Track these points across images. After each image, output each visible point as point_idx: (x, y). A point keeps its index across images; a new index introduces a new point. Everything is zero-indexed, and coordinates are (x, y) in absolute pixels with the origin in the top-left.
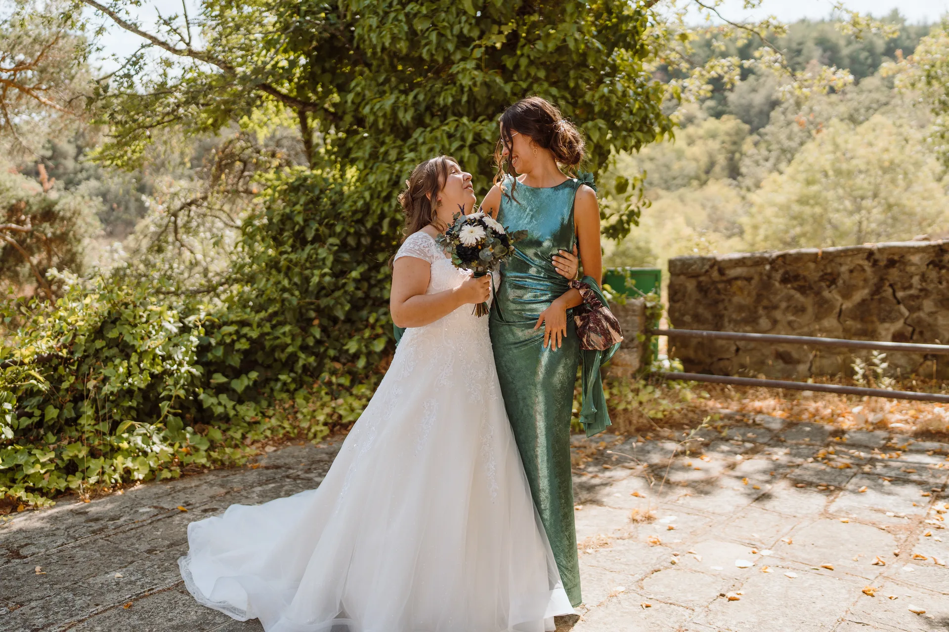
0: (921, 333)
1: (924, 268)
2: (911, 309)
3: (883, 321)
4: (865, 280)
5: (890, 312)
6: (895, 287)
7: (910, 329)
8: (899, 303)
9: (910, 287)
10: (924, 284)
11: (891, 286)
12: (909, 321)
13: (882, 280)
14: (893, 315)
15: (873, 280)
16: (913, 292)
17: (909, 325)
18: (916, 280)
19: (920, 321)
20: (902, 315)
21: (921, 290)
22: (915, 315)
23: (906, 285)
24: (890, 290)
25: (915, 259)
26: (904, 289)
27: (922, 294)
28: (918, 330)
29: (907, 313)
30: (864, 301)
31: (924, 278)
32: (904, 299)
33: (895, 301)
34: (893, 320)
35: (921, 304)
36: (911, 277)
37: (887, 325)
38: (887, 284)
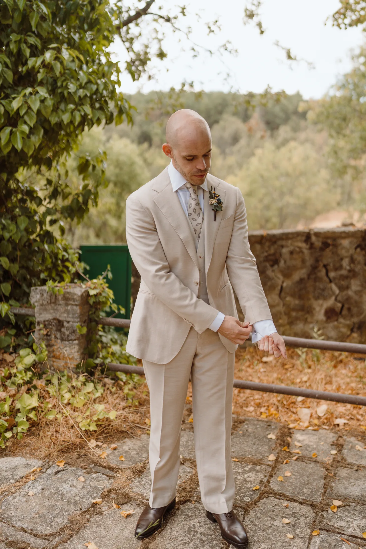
0: (349, 309)
1: (352, 251)
2: (341, 288)
3: (317, 298)
4: (303, 261)
5: (323, 290)
6: (328, 267)
7: (339, 305)
8: (331, 281)
9: (341, 267)
10: (352, 265)
11: (325, 266)
12: (339, 298)
13: (317, 261)
14: (326, 293)
15: (309, 262)
16: (344, 272)
17: (340, 302)
18: (345, 263)
19: (348, 299)
20: (333, 293)
21: (350, 271)
22: (345, 293)
23: (338, 265)
24: (324, 271)
25: (346, 243)
26: (336, 269)
27: (351, 274)
28: (346, 306)
29: (337, 291)
30: (301, 280)
31: (352, 260)
32: (335, 278)
33: (327, 280)
34: (325, 298)
35: (350, 283)
36: (342, 259)
37: (320, 302)
38: (322, 265)
